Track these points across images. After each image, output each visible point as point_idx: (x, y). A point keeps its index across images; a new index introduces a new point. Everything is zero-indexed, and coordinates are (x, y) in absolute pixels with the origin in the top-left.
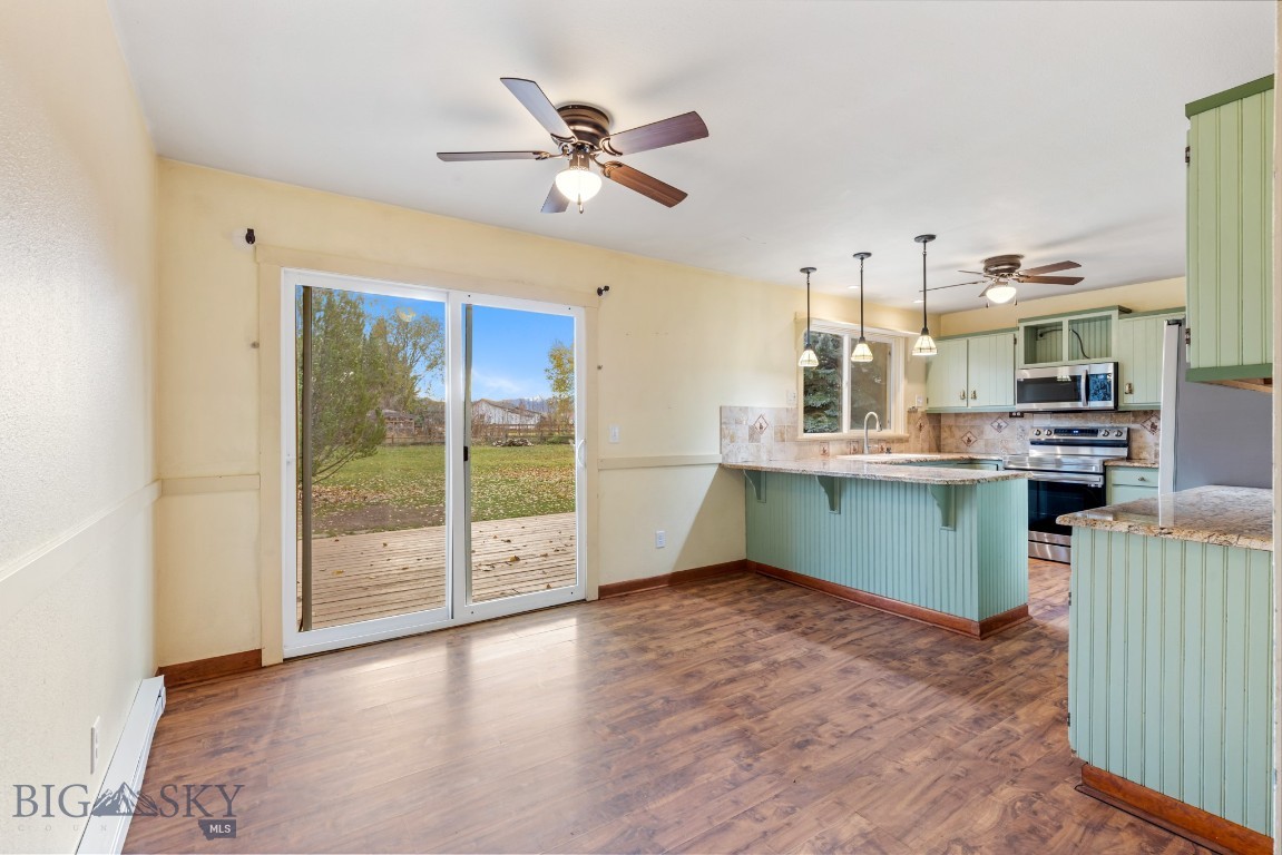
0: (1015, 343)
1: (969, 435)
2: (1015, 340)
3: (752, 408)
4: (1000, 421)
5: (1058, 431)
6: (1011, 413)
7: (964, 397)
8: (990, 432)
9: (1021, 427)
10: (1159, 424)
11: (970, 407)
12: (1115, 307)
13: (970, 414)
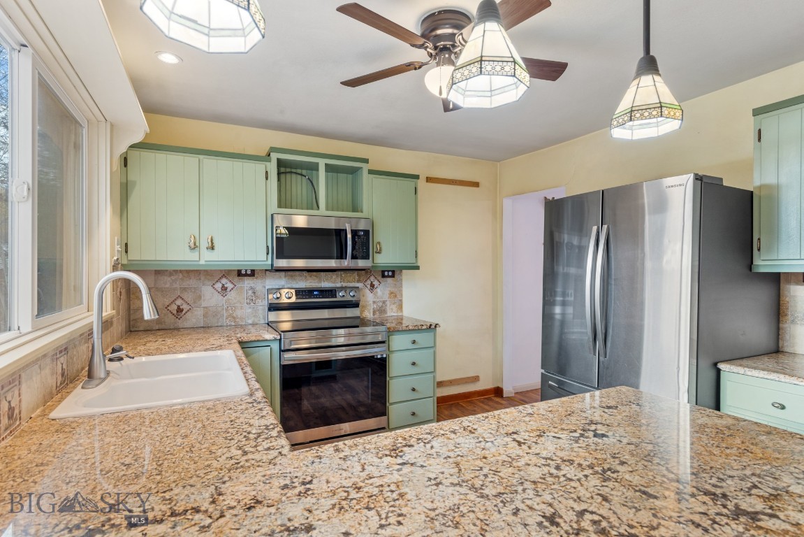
2: (267, 173)
4: (224, 281)
5: (299, 293)
6: (239, 271)
7: (195, 247)
8: (210, 296)
9: (252, 288)
10: (376, 283)
11: (202, 262)
12: (366, 161)
13: (181, 271)
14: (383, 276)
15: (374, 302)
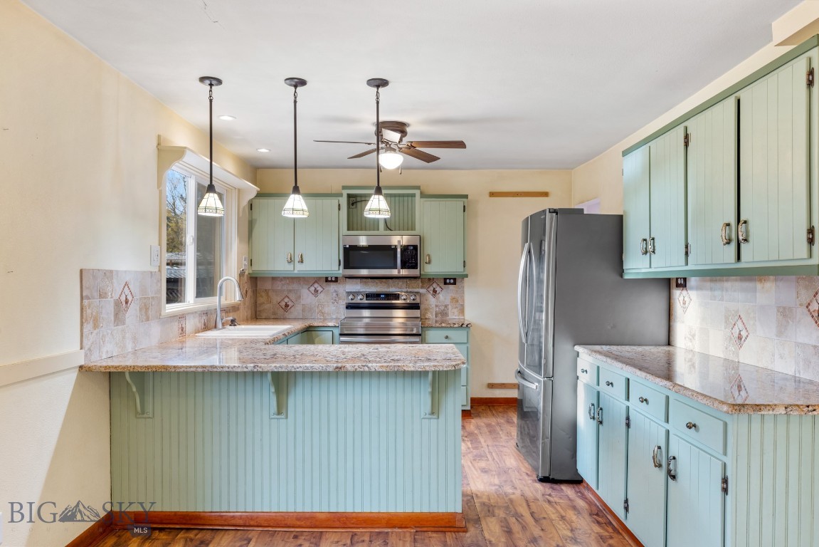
0: (339, 209)
1: (286, 300)
2: (339, 205)
3: (117, 271)
4: (316, 285)
5: (368, 296)
6: (327, 278)
7: (291, 261)
8: (307, 296)
9: (335, 291)
10: (438, 289)
11: (296, 272)
12: (418, 188)
13: (288, 278)
14: (445, 283)
15: (436, 306)
